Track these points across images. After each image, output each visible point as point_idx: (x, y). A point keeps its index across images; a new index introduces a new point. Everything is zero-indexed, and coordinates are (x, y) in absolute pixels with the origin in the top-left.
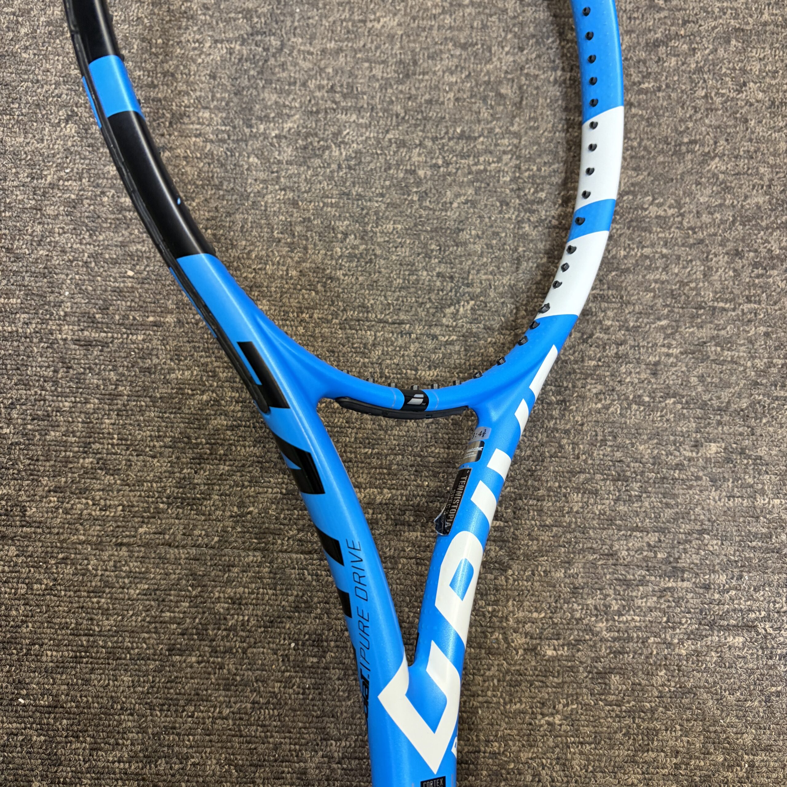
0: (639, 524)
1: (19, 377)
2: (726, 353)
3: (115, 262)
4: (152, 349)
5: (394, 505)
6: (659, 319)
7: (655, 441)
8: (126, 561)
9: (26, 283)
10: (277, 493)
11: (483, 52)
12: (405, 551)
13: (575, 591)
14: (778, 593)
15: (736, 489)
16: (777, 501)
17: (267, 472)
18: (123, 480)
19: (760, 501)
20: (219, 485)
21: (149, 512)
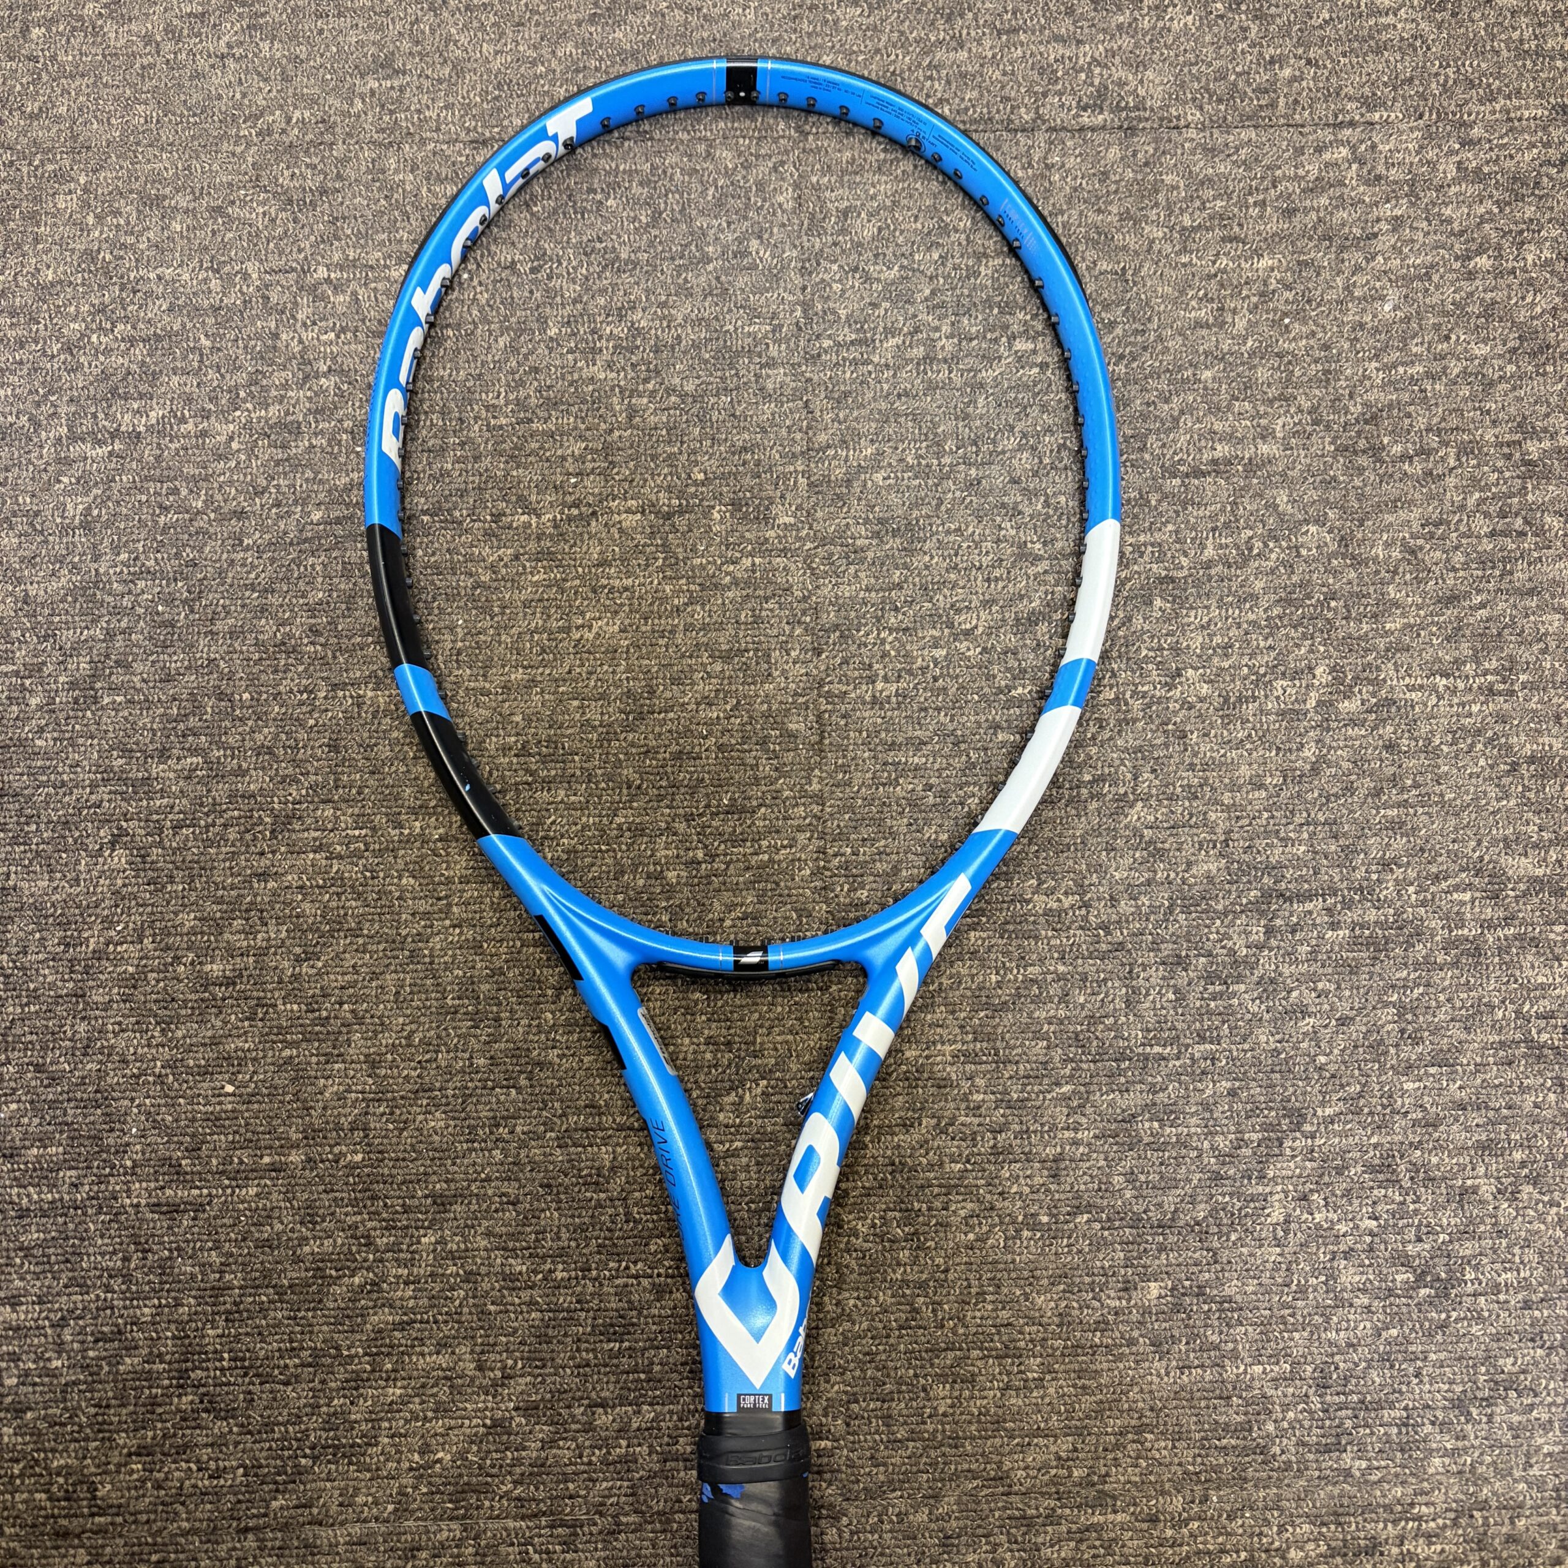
0: (1042, 1425)
1: (70, 1274)
2: (1168, 1130)
3: (205, 1072)
4: (272, 1209)
5: (659, 1430)
6: (1058, 1084)
7: (1062, 1287)
8: (255, 1557)
9: (70, 1120)
10: (478, 1426)
11: (758, 663)
12: (681, 1502)
13: (947, 1542)
14: (1265, 1520)
15: (1192, 1355)
16: (1258, 1369)
17: (460, 1393)
18: (242, 1425)
19: (1231, 1371)
20: (389, 1420)
21: (286, 1473)
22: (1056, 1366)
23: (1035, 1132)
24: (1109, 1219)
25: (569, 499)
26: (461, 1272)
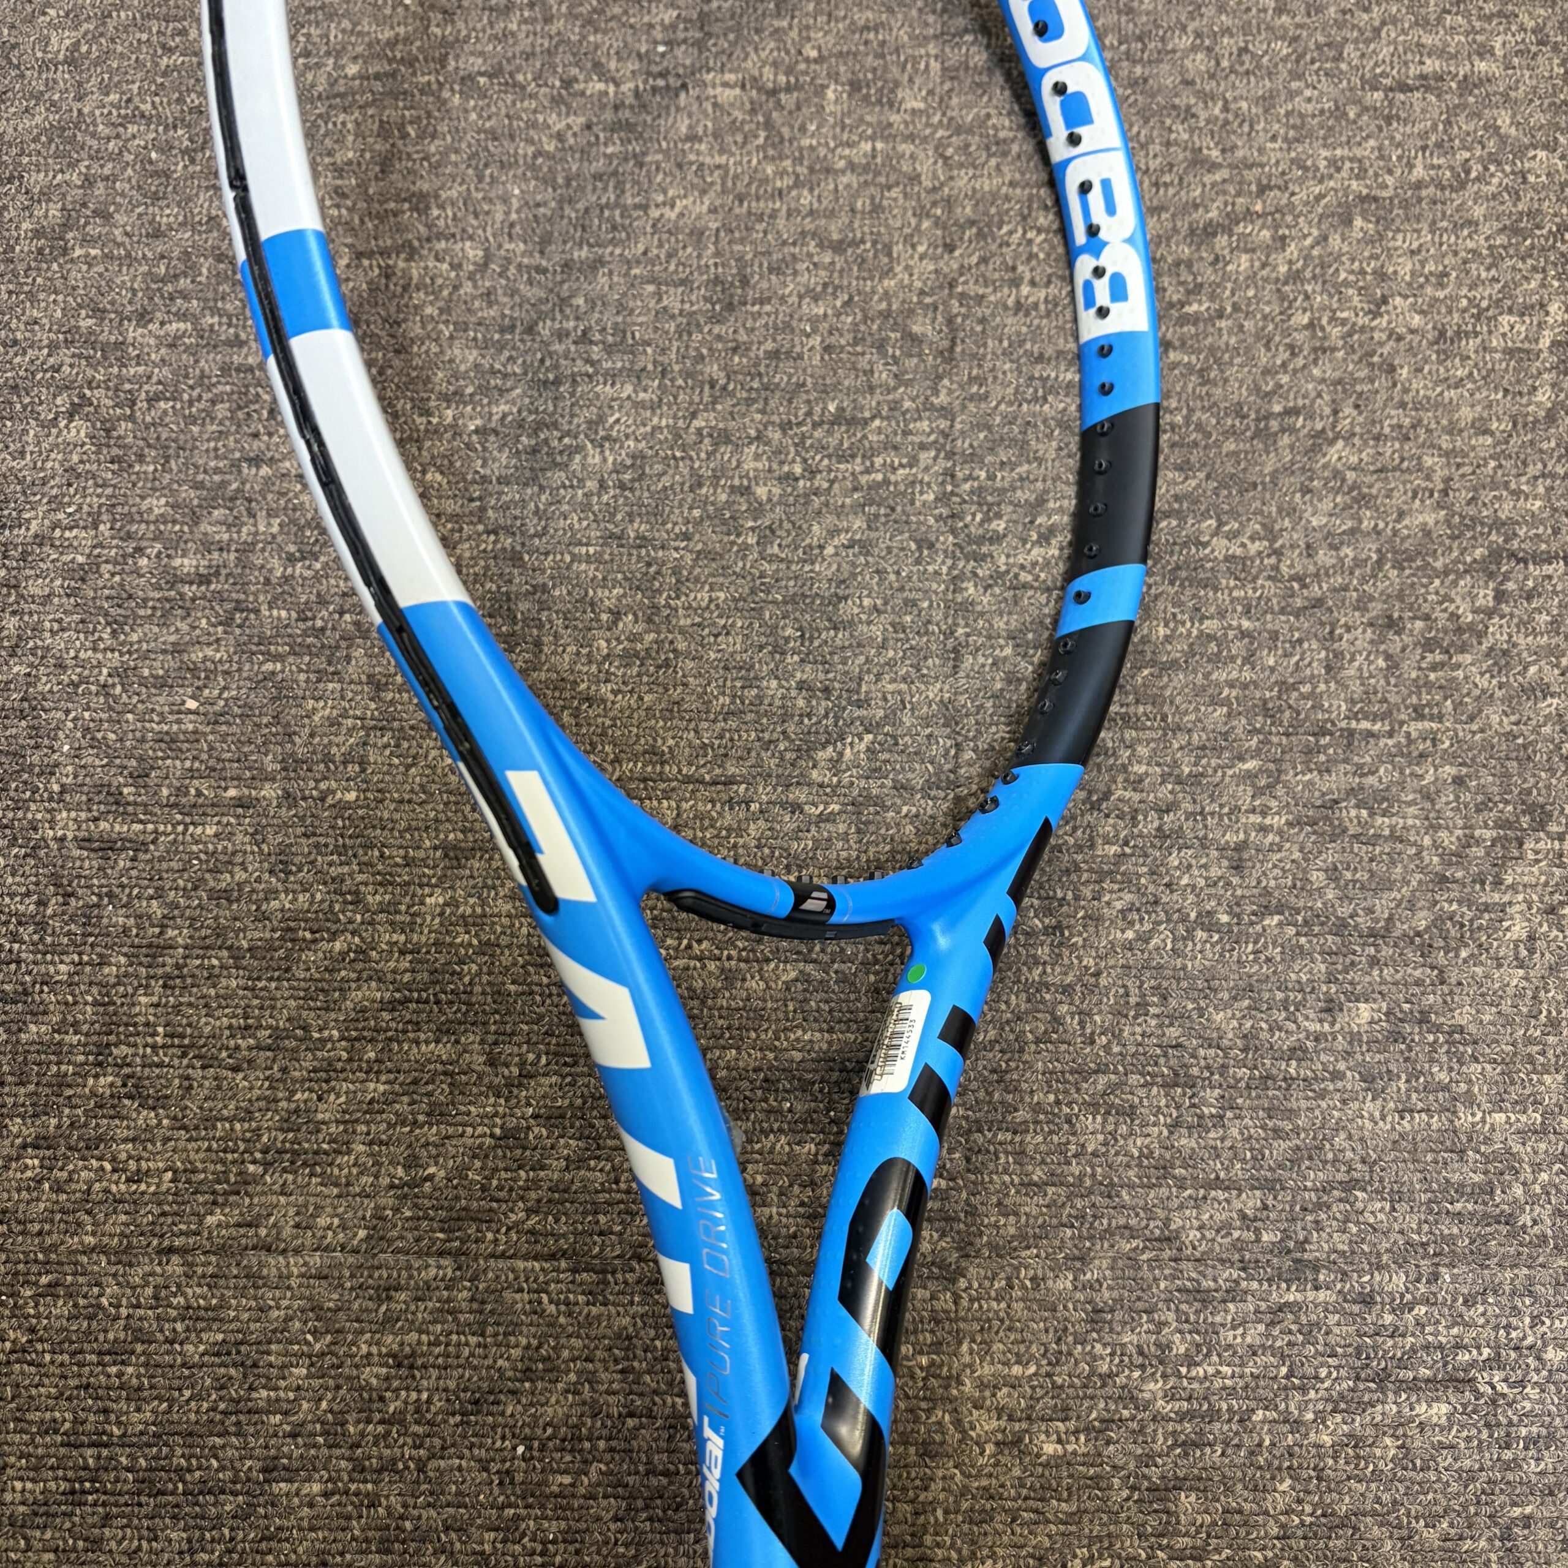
22: (1240, 1101)
23: (1212, 814)
24: (1306, 922)
25: (655, 69)
26: (475, 942)
